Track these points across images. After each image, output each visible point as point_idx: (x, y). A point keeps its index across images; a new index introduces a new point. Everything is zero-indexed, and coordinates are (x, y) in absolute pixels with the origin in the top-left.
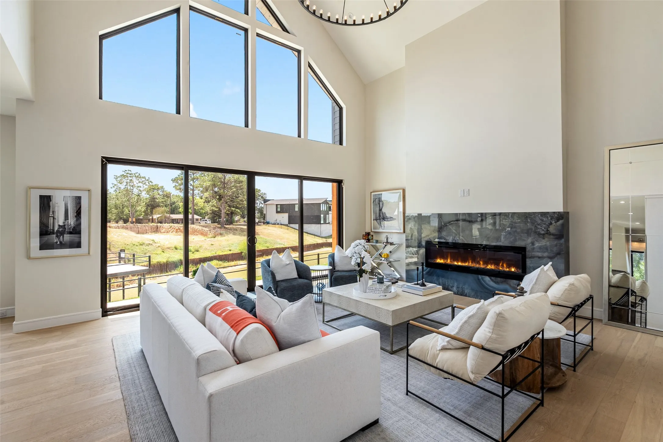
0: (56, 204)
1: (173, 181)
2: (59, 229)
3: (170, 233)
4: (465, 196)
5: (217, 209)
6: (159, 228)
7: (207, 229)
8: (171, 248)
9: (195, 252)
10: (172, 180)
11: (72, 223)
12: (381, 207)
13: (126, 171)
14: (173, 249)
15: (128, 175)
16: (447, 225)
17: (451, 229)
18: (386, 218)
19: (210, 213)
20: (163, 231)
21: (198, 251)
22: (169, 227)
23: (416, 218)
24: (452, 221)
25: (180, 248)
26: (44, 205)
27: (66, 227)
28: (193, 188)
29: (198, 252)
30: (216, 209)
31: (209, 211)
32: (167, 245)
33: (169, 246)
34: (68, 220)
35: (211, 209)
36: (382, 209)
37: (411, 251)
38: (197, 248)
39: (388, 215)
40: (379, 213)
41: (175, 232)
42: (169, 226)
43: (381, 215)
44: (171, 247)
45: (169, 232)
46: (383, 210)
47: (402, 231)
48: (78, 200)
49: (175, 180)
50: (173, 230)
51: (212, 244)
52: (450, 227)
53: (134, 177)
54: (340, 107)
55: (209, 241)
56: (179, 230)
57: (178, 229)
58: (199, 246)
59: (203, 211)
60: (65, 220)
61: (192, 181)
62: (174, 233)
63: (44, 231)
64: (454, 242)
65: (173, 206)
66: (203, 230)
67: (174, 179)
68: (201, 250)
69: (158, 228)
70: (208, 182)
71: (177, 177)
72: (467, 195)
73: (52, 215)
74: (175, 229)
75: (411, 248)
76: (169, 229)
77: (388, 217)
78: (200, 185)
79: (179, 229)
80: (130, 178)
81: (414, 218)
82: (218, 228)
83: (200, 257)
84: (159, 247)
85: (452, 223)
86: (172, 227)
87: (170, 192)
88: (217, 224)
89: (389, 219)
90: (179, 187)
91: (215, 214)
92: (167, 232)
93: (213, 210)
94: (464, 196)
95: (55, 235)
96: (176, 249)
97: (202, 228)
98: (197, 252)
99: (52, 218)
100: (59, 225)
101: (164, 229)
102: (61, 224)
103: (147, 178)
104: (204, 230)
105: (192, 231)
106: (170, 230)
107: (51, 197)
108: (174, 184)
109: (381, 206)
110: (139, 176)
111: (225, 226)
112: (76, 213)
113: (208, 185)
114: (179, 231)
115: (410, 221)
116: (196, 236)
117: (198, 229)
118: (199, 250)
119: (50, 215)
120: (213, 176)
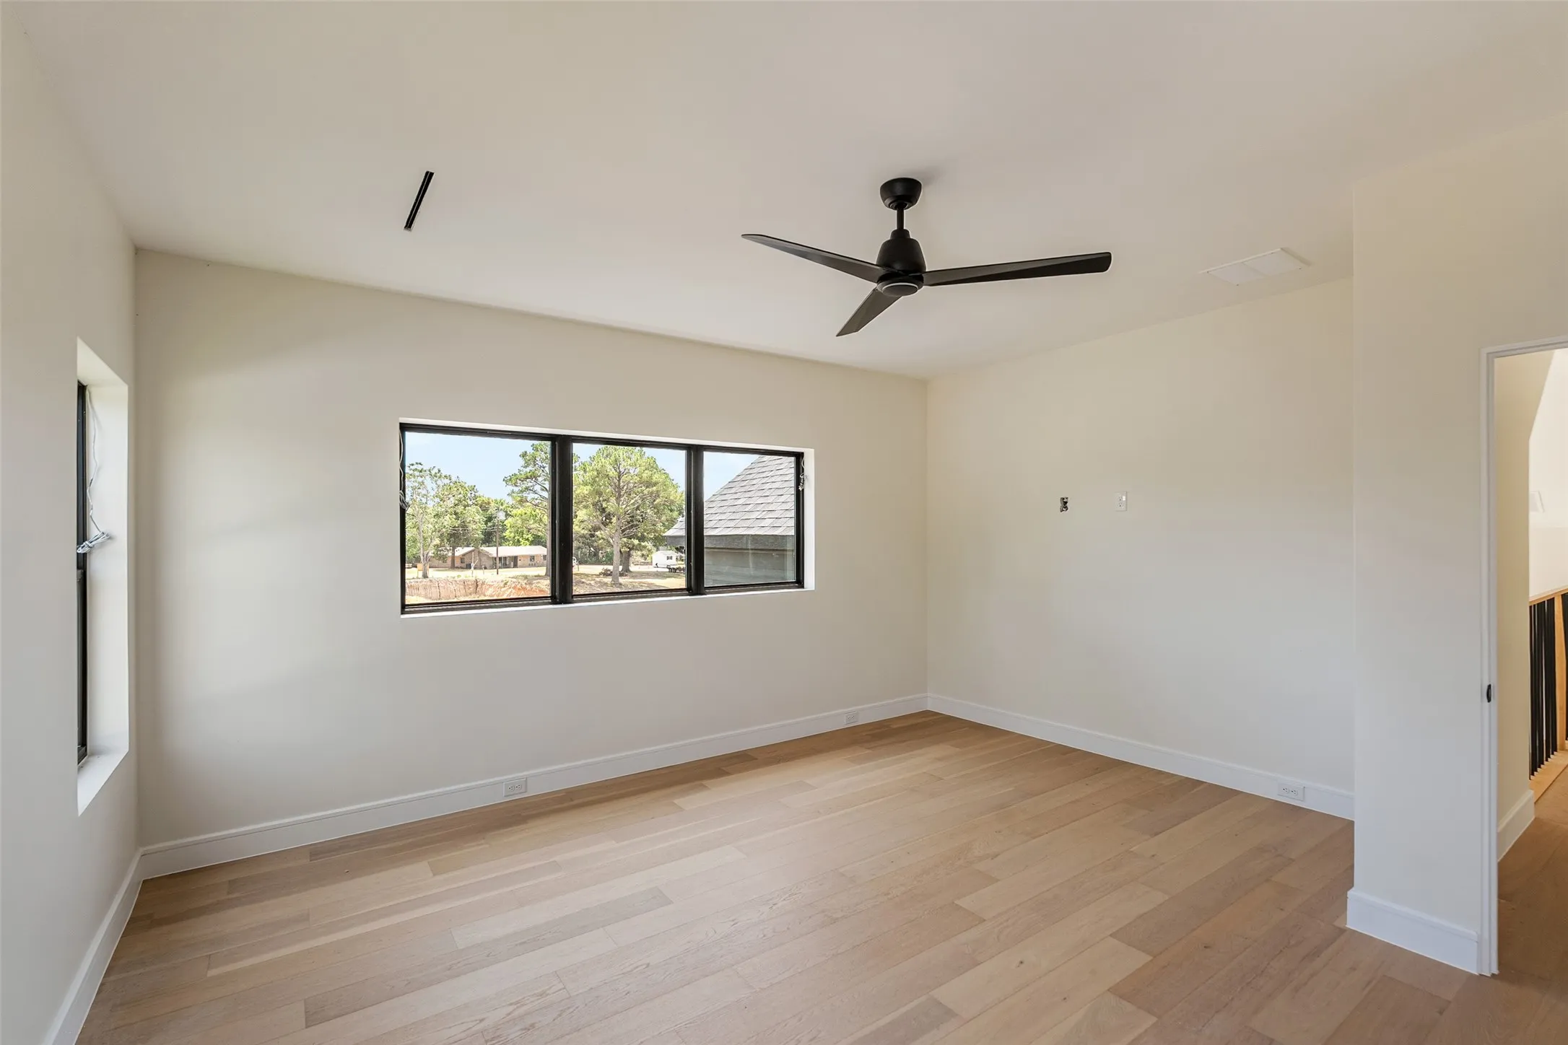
1: (506, 481)
6: (479, 587)
13: (413, 465)
15: (415, 472)
20: (488, 593)
22: (502, 584)
41: (515, 594)
42: (502, 581)
45: (503, 595)
49: (510, 480)
50: (510, 590)
53: (428, 478)
56: (522, 592)
57: (520, 588)
67: (509, 478)
69: (477, 585)
70: (585, 488)
71: (517, 473)
74: (514, 588)
76: (501, 588)
80: (420, 479)
86: (508, 584)
90: (520, 494)
92: (498, 596)
101: (490, 589)
103: (454, 479)
106: (503, 592)
108: (510, 488)
110: (438, 475)
113: (585, 492)
120: (595, 473)
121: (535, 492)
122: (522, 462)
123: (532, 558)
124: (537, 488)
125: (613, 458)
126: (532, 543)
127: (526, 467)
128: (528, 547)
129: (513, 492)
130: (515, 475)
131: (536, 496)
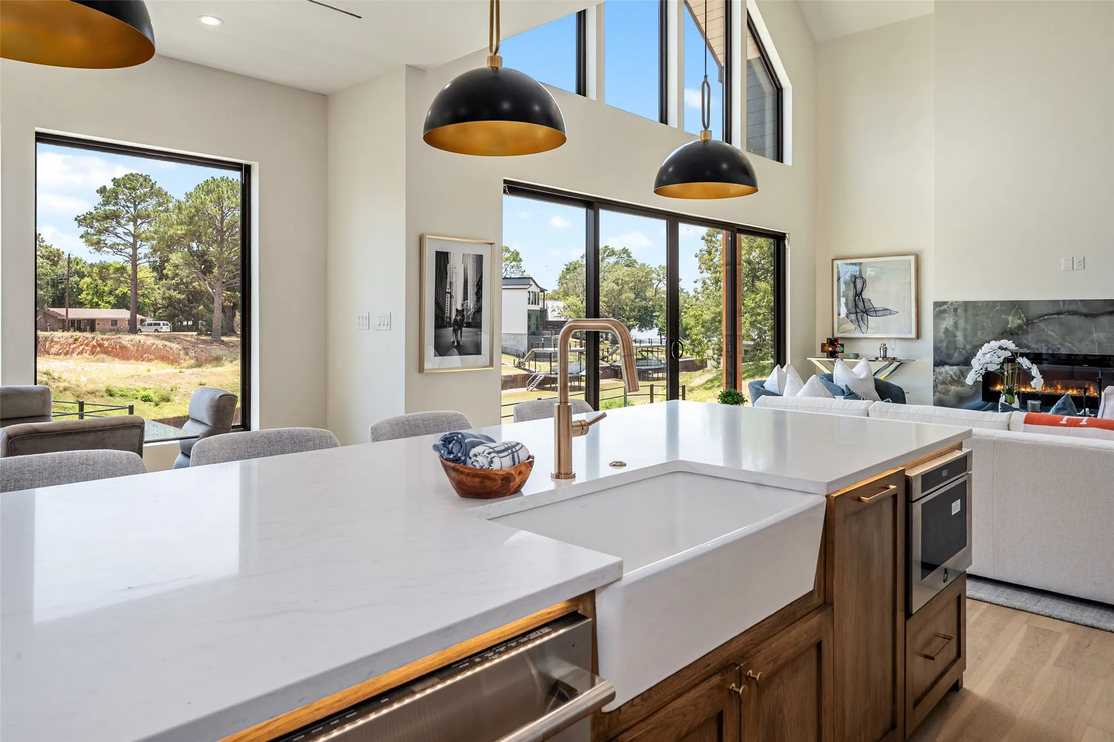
0: (454, 269)
1: (79, 221)
2: (457, 317)
3: (74, 355)
4: (1075, 268)
5: (183, 296)
7: (175, 346)
8: (97, 393)
9: (163, 404)
10: (76, 219)
11: (472, 307)
12: (859, 290)
14: (102, 396)
16: (1035, 321)
17: (1043, 330)
18: (873, 309)
19: (164, 307)
20: (53, 350)
21: (168, 400)
22: (71, 341)
23: (959, 310)
24: (1046, 315)
25: (121, 393)
26: (440, 270)
27: (465, 313)
28: (135, 242)
29: (168, 403)
30: (179, 296)
31: (160, 301)
32: (85, 386)
33: (91, 387)
34: (467, 300)
35: (167, 295)
36: (861, 293)
37: (946, 372)
38: (164, 393)
39: (877, 304)
40: (855, 301)
41: (88, 352)
42: (72, 337)
43: (861, 304)
44: (97, 391)
45: (73, 352)
46: (865, 295)
47: (913, 335)
48: (479, 259)
49: (85, 219)
50: (82, 347)
51: (203, 382)
52: (1041, 325)
54: (779, 87)
55: (192, 376)
56: (99, 349)
57: (95, 344)
58: (170, 389)
59: (147, 300)
60: (464, 300)
61: (133, 223)
62: (86, 355)
63: (441, 322)
64: (1050, 352)
65: (60, 286)
66: (167, 349)
67: (82, 217)
68: (176, 398)
70: (179, 227)
71: (92, 211)
72: (1080, 268)
73: (449, 290)
74: (87, 345)
75: (947, 368)
76: (70, 345)
77: (877, 309)
78: (155, 233)
79: (100, 345)
81: (955, 310)
82: (205, 342)
83: (176, 415)
84: (66, 389)
85: (1046, 317)
86: (80, 340)
87: (58, 250)
88: (196, 333)
89: (880, 313)
90: (96, 237)
91: (175, 308)
92: (66, 354)
93: (170, 298)
94: (1073, 269)
95: (452, 328)
96: (111, 395)
97: (166, 343)
98: (166, 403)
99: (449, 295)
100: (457, 310)
101: (56, 346)
102: (460, 308)
104: (171, 349)
105: (138, 350)
106: (74, 349)
107: (449, 254)
108: (83, 230)
109: (859, 286)
111: (224, 339)
112: (477, 286)
113: (179, 232)
114: (98, 352)
115: (946, 315)
116: (149, 363)
117: (155, 346)
118: (172, 397)
119: (447, 290)
120: (193, 210)
121: (116, 235)
122: (99, 199)
123: (114, 322)
124: (120, 230)
125: (215, 196)
126: (115, 306)
127: (104, 205)
128: (109, 310)
129: (87, 233)
130: (91, 213)
131: (118, 241)
